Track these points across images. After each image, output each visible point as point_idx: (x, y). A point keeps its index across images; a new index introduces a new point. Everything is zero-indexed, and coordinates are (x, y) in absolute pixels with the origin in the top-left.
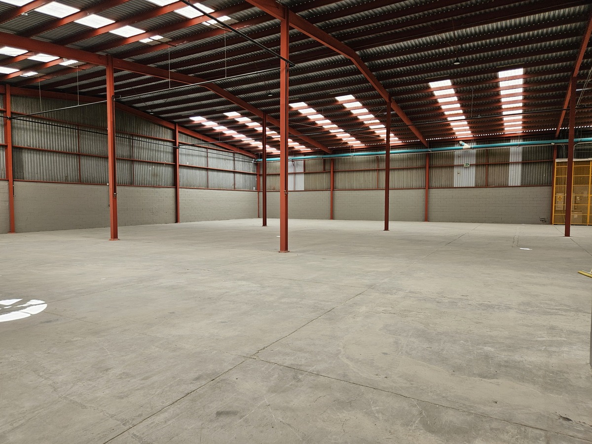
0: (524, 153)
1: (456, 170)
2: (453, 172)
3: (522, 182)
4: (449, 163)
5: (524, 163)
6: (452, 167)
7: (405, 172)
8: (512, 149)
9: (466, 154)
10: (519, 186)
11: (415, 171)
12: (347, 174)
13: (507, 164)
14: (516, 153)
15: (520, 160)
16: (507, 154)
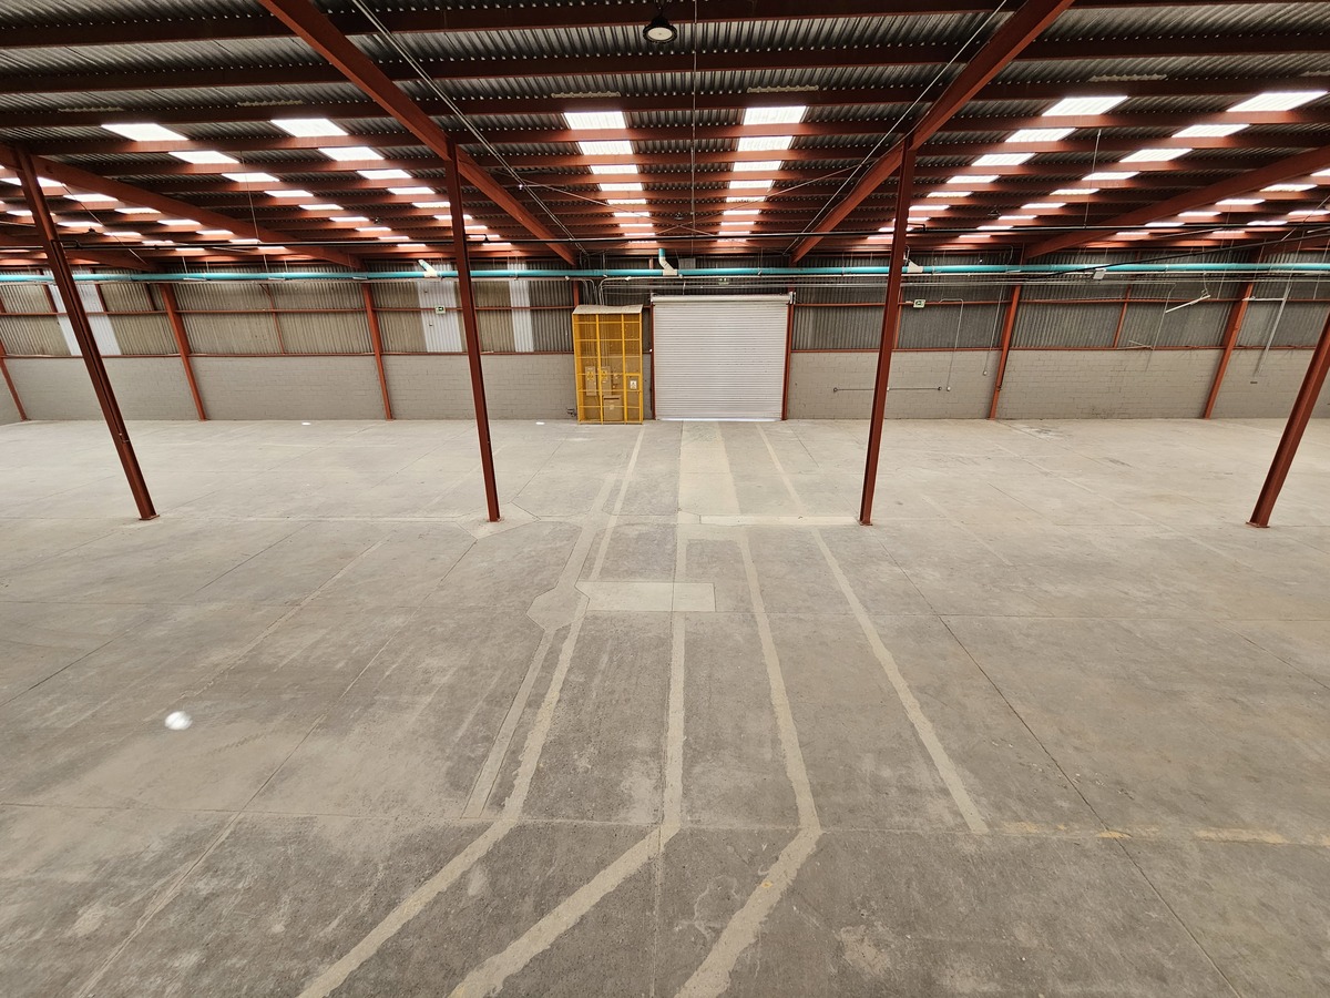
0: (533, 290)
1: (425, 319)
2: (420, 322)
3: (535, 345)
4: (409, 304)
5: (535, 309)
6: (417, 311)
7: (332, 320)
8: (512, 283)
9: (435, 287)
10: (531, 354)
11: (350, 318)
12: (211, 320)
13: (508, 310)
14: (519, 290)
15: (528, 305)
16: (504, 291)
